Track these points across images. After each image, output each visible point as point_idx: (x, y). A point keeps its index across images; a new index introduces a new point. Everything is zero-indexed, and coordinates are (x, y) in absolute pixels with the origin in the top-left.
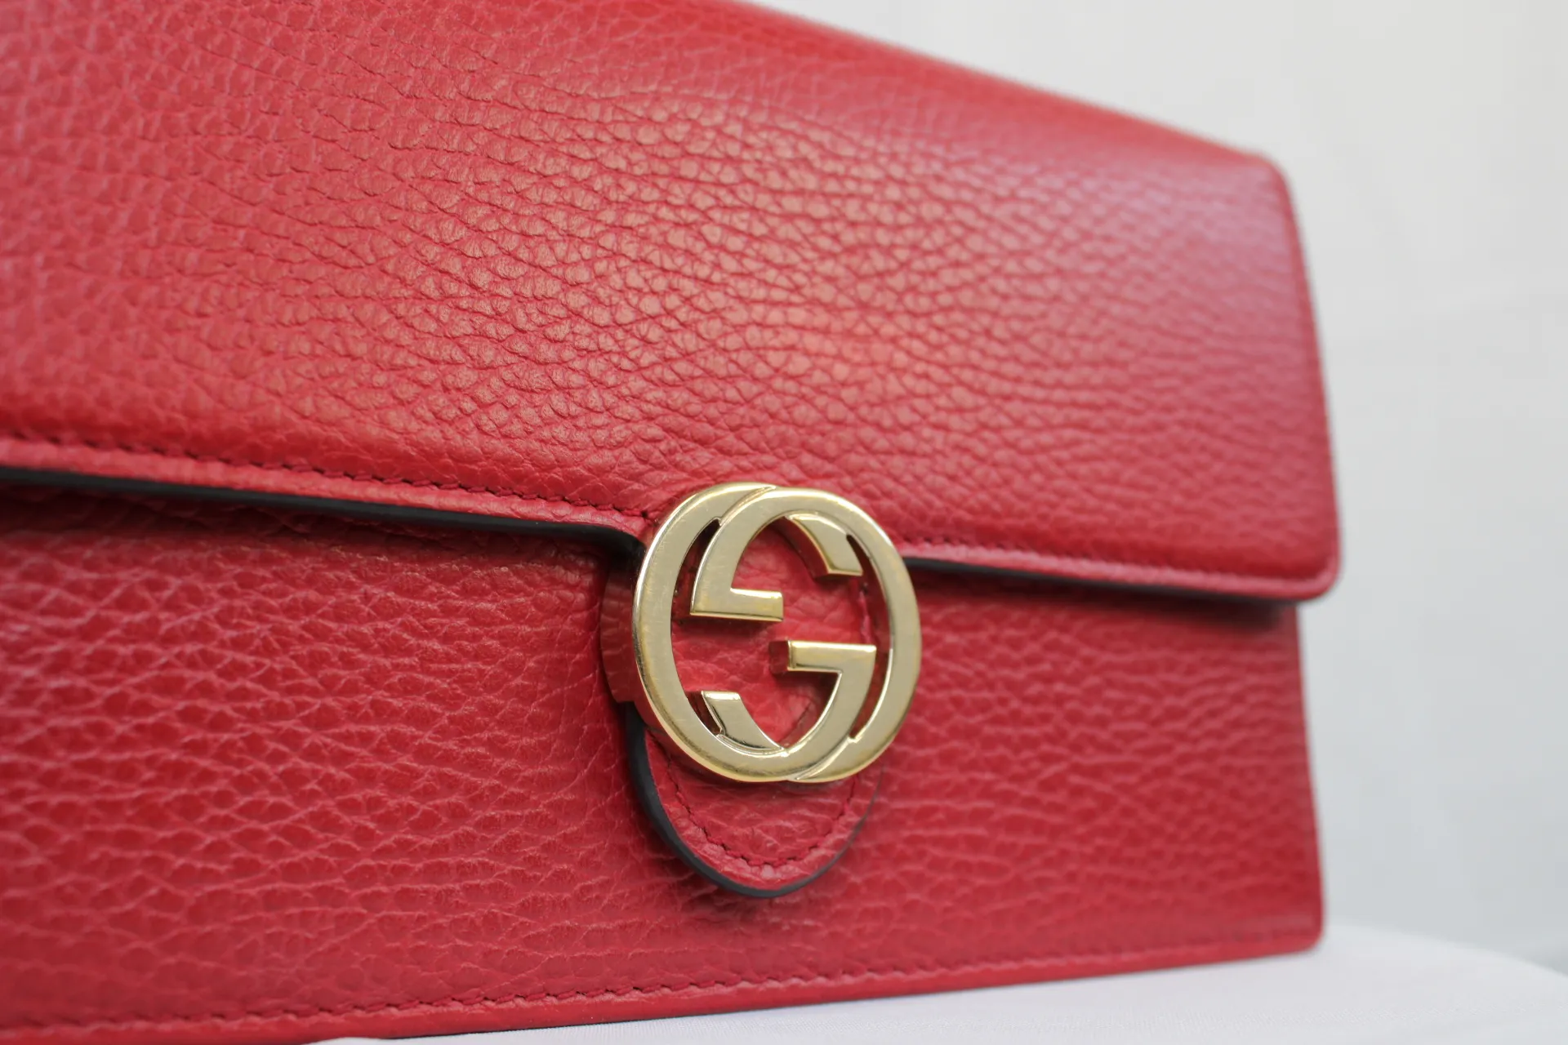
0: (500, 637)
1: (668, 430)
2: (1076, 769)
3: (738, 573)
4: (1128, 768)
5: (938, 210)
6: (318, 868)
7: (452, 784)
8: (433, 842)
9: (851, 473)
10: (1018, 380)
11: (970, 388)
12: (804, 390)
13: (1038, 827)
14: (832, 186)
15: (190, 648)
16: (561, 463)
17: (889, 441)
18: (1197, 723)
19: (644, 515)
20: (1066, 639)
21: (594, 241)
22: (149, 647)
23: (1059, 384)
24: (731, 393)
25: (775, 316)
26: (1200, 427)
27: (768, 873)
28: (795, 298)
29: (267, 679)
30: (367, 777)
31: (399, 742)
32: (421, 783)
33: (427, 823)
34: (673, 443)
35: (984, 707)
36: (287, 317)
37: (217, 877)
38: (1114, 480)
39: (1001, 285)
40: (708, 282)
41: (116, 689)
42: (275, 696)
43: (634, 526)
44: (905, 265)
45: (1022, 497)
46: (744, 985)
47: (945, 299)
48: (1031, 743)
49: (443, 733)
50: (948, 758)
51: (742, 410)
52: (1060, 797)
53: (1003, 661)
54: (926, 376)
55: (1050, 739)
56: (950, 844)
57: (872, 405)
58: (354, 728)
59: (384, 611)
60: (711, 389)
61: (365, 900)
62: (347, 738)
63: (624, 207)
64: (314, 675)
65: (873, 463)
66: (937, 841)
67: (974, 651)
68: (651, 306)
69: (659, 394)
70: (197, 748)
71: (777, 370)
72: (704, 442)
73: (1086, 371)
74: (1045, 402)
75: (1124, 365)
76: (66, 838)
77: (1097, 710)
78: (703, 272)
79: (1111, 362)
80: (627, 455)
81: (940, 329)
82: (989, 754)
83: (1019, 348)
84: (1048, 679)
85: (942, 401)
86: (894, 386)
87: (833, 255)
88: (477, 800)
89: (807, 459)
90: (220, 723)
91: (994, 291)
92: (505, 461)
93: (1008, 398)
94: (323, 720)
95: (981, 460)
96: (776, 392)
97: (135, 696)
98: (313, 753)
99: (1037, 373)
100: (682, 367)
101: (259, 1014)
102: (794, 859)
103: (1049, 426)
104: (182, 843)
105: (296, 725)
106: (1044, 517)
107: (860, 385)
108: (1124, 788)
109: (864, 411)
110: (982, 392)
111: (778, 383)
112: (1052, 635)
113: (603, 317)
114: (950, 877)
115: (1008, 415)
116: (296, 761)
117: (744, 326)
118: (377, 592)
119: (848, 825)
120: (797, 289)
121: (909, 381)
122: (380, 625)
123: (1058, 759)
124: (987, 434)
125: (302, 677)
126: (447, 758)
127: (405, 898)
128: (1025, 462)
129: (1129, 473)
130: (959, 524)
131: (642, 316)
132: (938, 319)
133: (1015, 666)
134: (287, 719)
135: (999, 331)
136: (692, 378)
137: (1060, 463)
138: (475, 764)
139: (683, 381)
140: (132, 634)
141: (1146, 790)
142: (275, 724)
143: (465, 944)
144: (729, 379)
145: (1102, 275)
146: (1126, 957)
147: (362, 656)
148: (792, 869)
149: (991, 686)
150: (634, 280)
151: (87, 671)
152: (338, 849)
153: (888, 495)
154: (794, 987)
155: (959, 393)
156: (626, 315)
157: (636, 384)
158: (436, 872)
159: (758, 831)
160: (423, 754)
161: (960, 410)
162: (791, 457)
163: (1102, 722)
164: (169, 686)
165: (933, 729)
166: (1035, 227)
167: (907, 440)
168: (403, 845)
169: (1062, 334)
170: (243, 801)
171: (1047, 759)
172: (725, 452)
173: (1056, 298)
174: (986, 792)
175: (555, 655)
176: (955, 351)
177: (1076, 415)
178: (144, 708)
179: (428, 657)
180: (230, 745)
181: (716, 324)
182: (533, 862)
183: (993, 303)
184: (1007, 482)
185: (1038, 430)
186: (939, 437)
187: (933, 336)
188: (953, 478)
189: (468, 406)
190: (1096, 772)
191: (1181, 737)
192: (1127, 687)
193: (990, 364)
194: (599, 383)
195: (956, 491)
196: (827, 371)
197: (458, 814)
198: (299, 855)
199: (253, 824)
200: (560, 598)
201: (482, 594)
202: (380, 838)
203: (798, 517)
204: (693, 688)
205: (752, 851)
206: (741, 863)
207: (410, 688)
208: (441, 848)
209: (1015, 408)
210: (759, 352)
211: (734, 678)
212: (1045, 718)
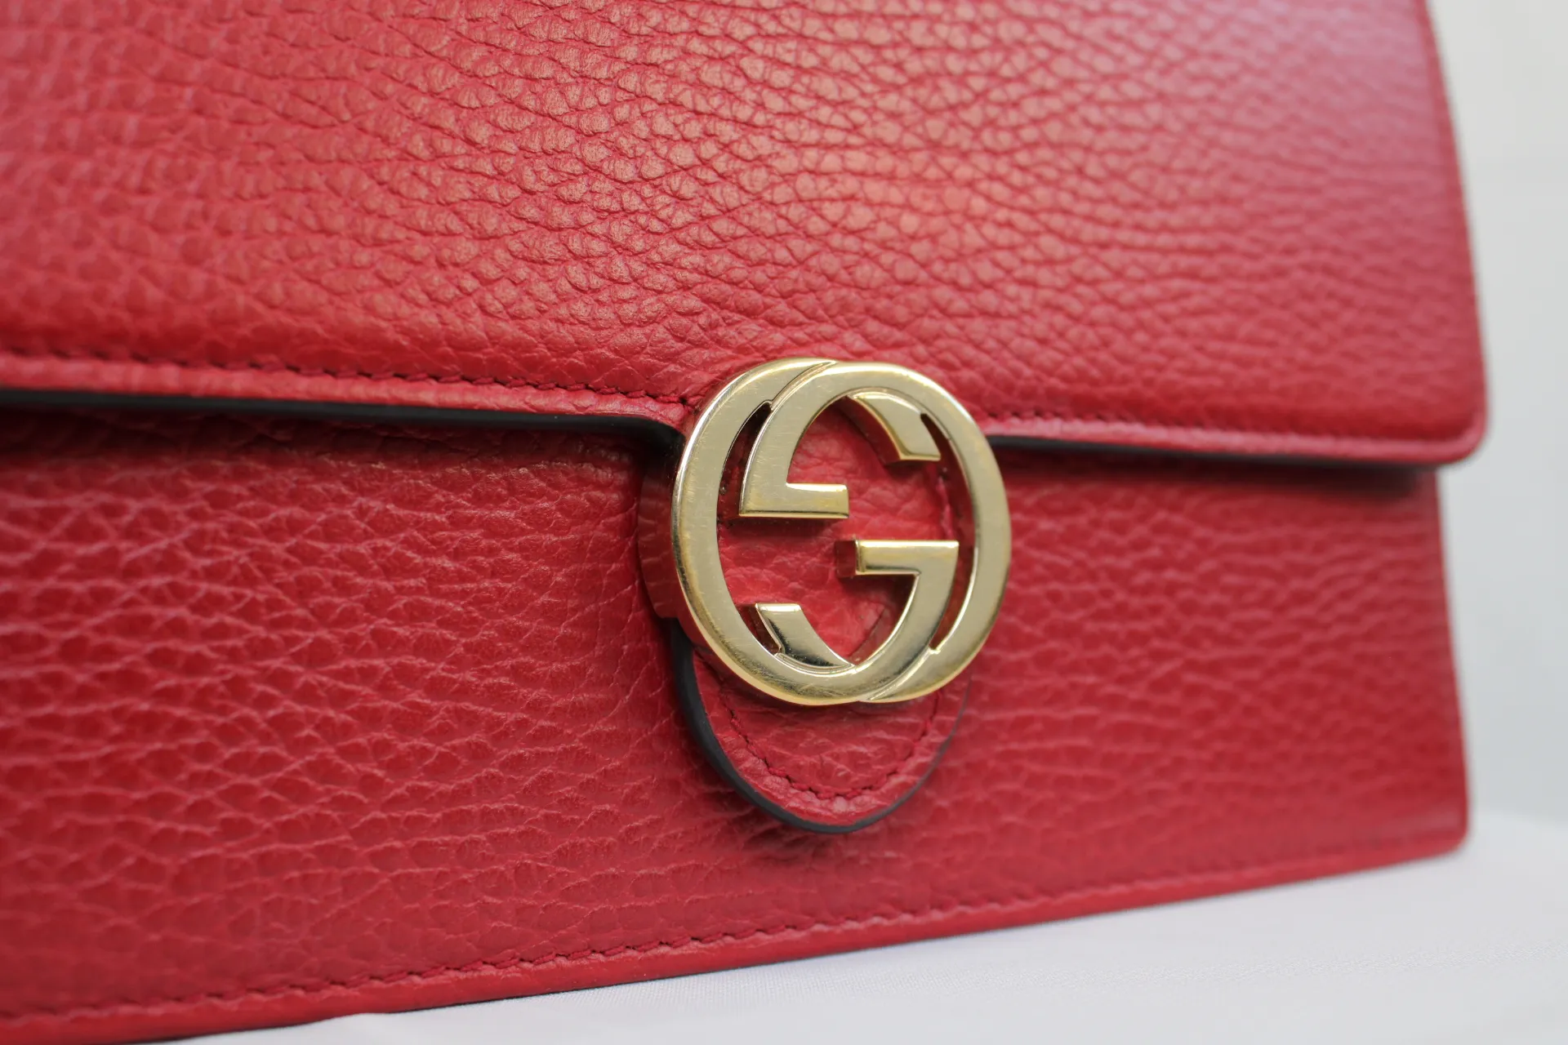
0: (521, 549)
1: (707, 301)
2: (1191, 666)
3: (794, 462)
4: (1249, 662)
5: (1018, 30)
6: (319, 826)
7: (470, 721)
8: (452, 787)
9: (925, 341)
10: (1116, 225)
11: (1061, 236)
12: (867, 246)
13: (1149, 733)
15: (157, 581)
16: (582, 345)
17: (968, 301)
18: (1327, 607)
19: (683, 400)
20: (1178, 519)
21: (613, 83)
22: (109, 583)
23: (1164, 228)
24: (782, 254)
25: (831, 161)
26: (1327, 270)
27: (840, 806)
28: (854, 140)
29: (250, 612)
30: (372, 718)
31: (404, 674)
32: (435, 722)
33: (444, 766)
34: (715, 316)
35: (1085, 600)
36: (249, 188)
37: (204, 841)
38: (1229, 336)
39: (1094, 115)
40: (749, 125)
41: (72, 634)
42: (260, 631)
43: (672, 414)
44: (981, 96)
45: (1124, 360)
46: (818, 928)
47: (1029, 134)
48: (1140, 639)
49: (458, 663)
50: (1046, 661)
51: (794, 274)
52: (1174, 698)
53: (1106, 548)
54: (1009, 224)
55: (1160, 633)
56: (1050, 757)
57: (947, 261)
58: (353, 663)
59: (383, 526)
60: (758, 250)
61: (374, 857)
62: (346, 675)
63: (647, 41)
64: (304, 605)
65: (950, 327)
66: (1033, 755)
67: (1072, 537)
68: (683, 155)
69: (696, 259)
70: (172, 695)
71: (834, 225)
72: (750, 313)
73: (1194, 211)
74: (1148, 249)
75: (1238, 202)
76: (26, 805)
77: (1214, 598)
78: (744, 113)
79: (1223, 200)
80: (661, 332)
81: (1023, 169)
82: (1091, 654)
83: (1117, 187)
84: (1157, 566)
85: (1029, 253)
86: (972, 238)
87: (898, 88)
88: (502, 736)
89: (872, 326)
90: (196, 665)
91: (1086, 123)
92: (516, 345)
93: (1104, 246)
94: (317, 655)
95: (1075, 319)
96: (834, 250)
97: (96, 640)
98: (307, 694)
99: (1139, 216)
100: (723, 226)
101: (261, 991)
102: (870, 788)
103: (1153, 277)
104: (160, 805)
105: (285, 663)
106: (1149, 383)
107: (933, 238)
108: (1246, 685)
109: (938, 267)
110: (1075, 240)
111: (836, 240)
112: (1161, 515)
113: (627, 171)
114: (1049, 794)
115: (1106, 265)
116: (288, 705)
117: (795, 175)
118: (376, 505)
119: (931, 746)
120: (855, 129)
121: (989, 230)
122: (380, 542)
123: (1171, 655)
124: (1081, 289)
125: (290, 608)
126: (464, 691)
127: (422, 853)
128: (1126, 319)
129: (1247, 328)
130: (1052, 394)
131: (672, 169)
132: (1022, 158)
133: (1120, 552)
134: (276, 657)
135: (1093, 169)
136: (735, 238)
137: (1166, 319)
138: (497, 695)
139: (724, 242)
140: (87, 568)
141: (1270, 686)
142: (260, 664)
143: (495, 901)
144: (778, 237)
145: (1211, 99)
146: (1250, 873)
147: (359, 580)
148: (868, 799)
149: (1093, 577)
150: (663, 126)
151: (37, 614)
152: (339, 802)
153: (968, 364)
154: (875, 927)
155: (1047, 242)
156: (655, 168)
157: (670, 249)
158: (453, 822)
159: (828, 759)
160: (435, 688)
161: (1050, 262)
162: (854, 325)
163: (1219, 611)
164: (135, 626)
165: (1027, 629)
166: (1133, 46)
167: (989, 299)
168: (417, 793)
169: (1165, 170)
170: (228, 753)
171: (1159, 656)
172: (776, 323)
173: (1159, 128)
174: (1090, 696)
175: (587, 566)
176: (1042, 194)
177: (1184, 262)
178: (108, 652)
179: (436, 578)
180: (209, 690)
181: (761, 174)
182: (570, 803)
183: (1086, 135)
184: (1106, 343)
185: (1142, 282)
186: (1026, 294)
187: (1017, 178)
188: (1043, 342)
189: (470, 283)
190: (1214, 668)
191: (1309, 623)
192: (1247, 571)
193: (1083, 208)
194: (625, 250)
195: (1047, 357)
196: (894, 223)
197: (479, 754)
198: (298, 811)
199: (241, 779)
200: (589, 499)
201: (499, 500)
202: (390, 788)
203: (860, 396)
204: (744, 600)
205: (822, 782)
206: (809, 796)
207: (419, 612)
208: (463, 794)
209: (1114, 257)
210: (813, 205)
211: (795, 585)
212: (1155, 610)
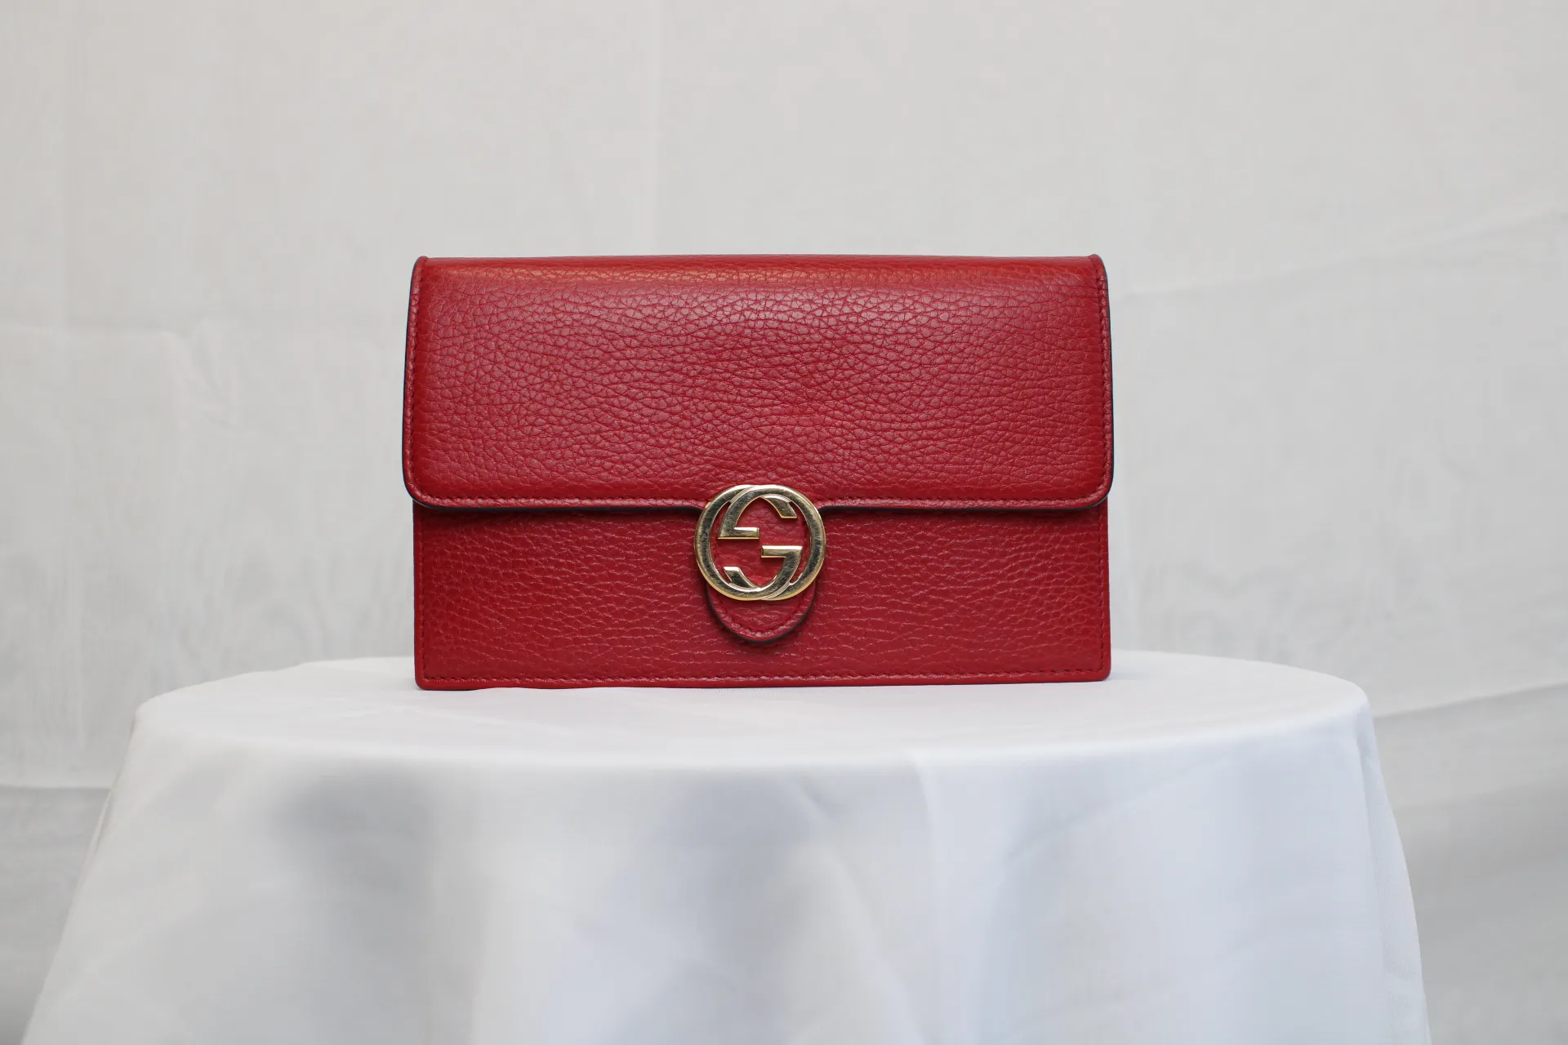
0: (657, 547)
1: (715, 466)
2: (934, 592)
4: (966, 592)
5: (852, 347)
6: (591, 631)
7: (639, 602)
8: (633, 622)
9: (802, 474)
10: (892, 421)
11: (865, 429)
12: (779, 441)
13: (913, 618)
14: (796, 348)
15: (545, 558)
16: (670, 484)
17: (821, 457)
18: (1012, 570)
19: (702, 500)
20: (929, 534)
21: (684, 394)
22: (532, 559)
23: (917, 420)
24: (745, 447)
25: (766, 411)
26: (1006, 429)
27: (758, 635)
28: (776, 402)
29: (570, 566)
30: (608, 600)
31: (618, 587)
32: (627, 602)
33: (631, 615)
34: (718, 471)
35: (882, 566)
36: (563, 445)
37: (558, 633)
38: (946, 462)
39: (885, 377)
40: (735, 402)
41: (522, 573)
42: (574, 573)
43: (699, 504)
44: (833, 377)
45: (890, 475)
46: (763, 677)
47: (854, 389)
48: (909, 581)
49: (635, 583)
50: (863, 588)
51: (749, 453)
52: (925, 605)
53: (894, 546)
54: (842, 426)
55: (918, 579)
56: (865, 625)
57: (812, 443)
58: (602, 583)
59: (612, 541)
60: (735, 446)
61: (608, 641)
62: (599, 586)
63: (694, 377)
64: (587, 565)
65: (812, 468)
66: (855, 623)
67: (878, 541)
68: (709, 415)
69: (712, 451)
70: (549, 591)
71: (767, 435)
72: (732, 468)
73: (933, 412)
74: (907, 429)
75: (957, 405)
77: (947, 565)
78: (732, 398)
79: (949, 405)
80: (697, 478)
81: (849, 404)
82: (884, 586)
83: (894, 406)
85: (850, 436)
86: (825, 433)
87: (796, 380)
88: (650, 607)
89: (780, 469)
90: (556, 582)
91: (881, 382)
92: (647, 486)
93: (885, 431)
95: (869, 461)
96: (766, 443)
97: (528, 575)
98: (588, 592)
99: (904, 417)
100: (723, 439)
101: (576, 677)
102: (772, 629)
103: (907, 440)
104: (546, 622)
105: (581, 583)
106: (903, 483)
107: (807, 435)
108: (963, 601)
109: (809, 446)
110: (871, 430)
111: (767, 440)
112: (921, 532)
113: (687, 423)
114: (864, 638)
115: (885, 438)
116: (583, 595)
117: (752, 418)
118: (610, 535)
119: (798, 617)
120: (777, 397)
121: (832, 430)
122: (611, 546)
123: (923, 588)
124: (872, 449)
125: (583, 566)
126: (637, 592)
127: (623, 642)
128: (893, 459)
129: (956, 458)
130: (856, 489)
131: (704, 421)
132: (850, 399)
133: (900, 548)
134: (578, 581)
135: (883, 400)
136: (727, 443)
137: (914, 457)
138: (647, 594)
139: (722, 445)
140: (526, 555)
141: (977, 602)
142: (574, 583)
143: (647, 658)
144: (743, 441)
145: (948, 362)
147: (604, 558)
148: (770, 634)
149: (886, 557)
150: (701, 406)
151: (512, 567)
152: (598, 624)
153: (818, 481)
154: (786, 680)
155: (858, 431)
156: (697, 422)
157: (701, 449)
158: (634, 633)
159: (755, 619)
160: (627, 591)
161: (859, 439)
162: (773, 470)
163: (949, 571)
164: (539, 571)
166: (908, 346)
167: (830, 456)
168: (622, 623)
170: (565, 608)
171: (917, 588)
172: (742, 471)
173: (918, 379)
174: (883, 602)
176: (858, 413)
177: (926, 433)
178: (531, 578)
179: (628, 557)
180: (559, 590)
181: (738, 419)
182: (673, 629)
183: (880, 387)
184: (882, 469)
185: (903, 443)
186: (847, 453)
187: (846, 408)
188: (854, 470)
189: (632, 467)
190: (945, 593)
191: (1001, 576)
192: (966, 555)
193: (877, 416)
194: (685, 451)
195: (854, 476)
196: (792, 431)
197: (642, 612)
198: (585, 626)
199: (569, 616)
201: (649, 533)
202: (614, 621)
203: (767, 497)
205: (754, 627)
206: (747, 631)
207: (621, 568)
208: (638, 624)
209: (888, 434)
210: (757, 427)
211: (744, 561)
212: (917, 570)
